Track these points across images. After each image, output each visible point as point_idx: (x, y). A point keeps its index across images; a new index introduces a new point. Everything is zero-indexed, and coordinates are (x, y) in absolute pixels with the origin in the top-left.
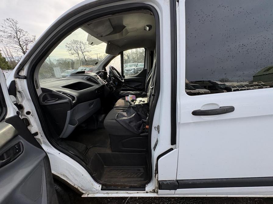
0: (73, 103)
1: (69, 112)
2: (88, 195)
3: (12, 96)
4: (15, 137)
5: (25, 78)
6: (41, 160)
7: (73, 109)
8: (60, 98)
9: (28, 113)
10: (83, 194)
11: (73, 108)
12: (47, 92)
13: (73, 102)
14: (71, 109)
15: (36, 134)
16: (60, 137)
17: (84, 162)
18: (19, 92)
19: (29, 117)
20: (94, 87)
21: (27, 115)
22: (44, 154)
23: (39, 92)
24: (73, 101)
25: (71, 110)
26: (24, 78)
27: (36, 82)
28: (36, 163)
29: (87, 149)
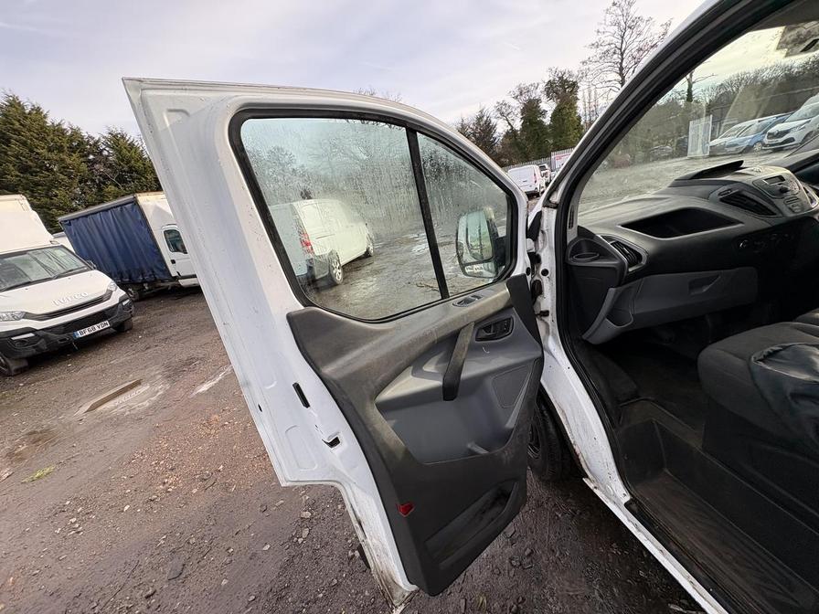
0: (628, 272)
1: (612, 290)
2: (596, 488)
3: (530, 241)
4: (507, 308)
5: (556, 206)
6: (530, 361)
7: (625, 286)
8: (605, 254)
9: (545, 272)
10: (587, 477)
11: (625, 284)
12: (584, 237)
13: (630, 270)
14: (619, 285)
15: (546, 313)
16: (584, 337)
17: (608, 415)
18: (543, 232)
19: (545, 279)
20: (740, 225)
21: (542, 276)
22: (538, 354)
23: (572, 235)
24: (630, 266)
25: (619, 288)
26: (554, 208)
27: (572, 213)
28: (522, 359)
29: (635, 395)
